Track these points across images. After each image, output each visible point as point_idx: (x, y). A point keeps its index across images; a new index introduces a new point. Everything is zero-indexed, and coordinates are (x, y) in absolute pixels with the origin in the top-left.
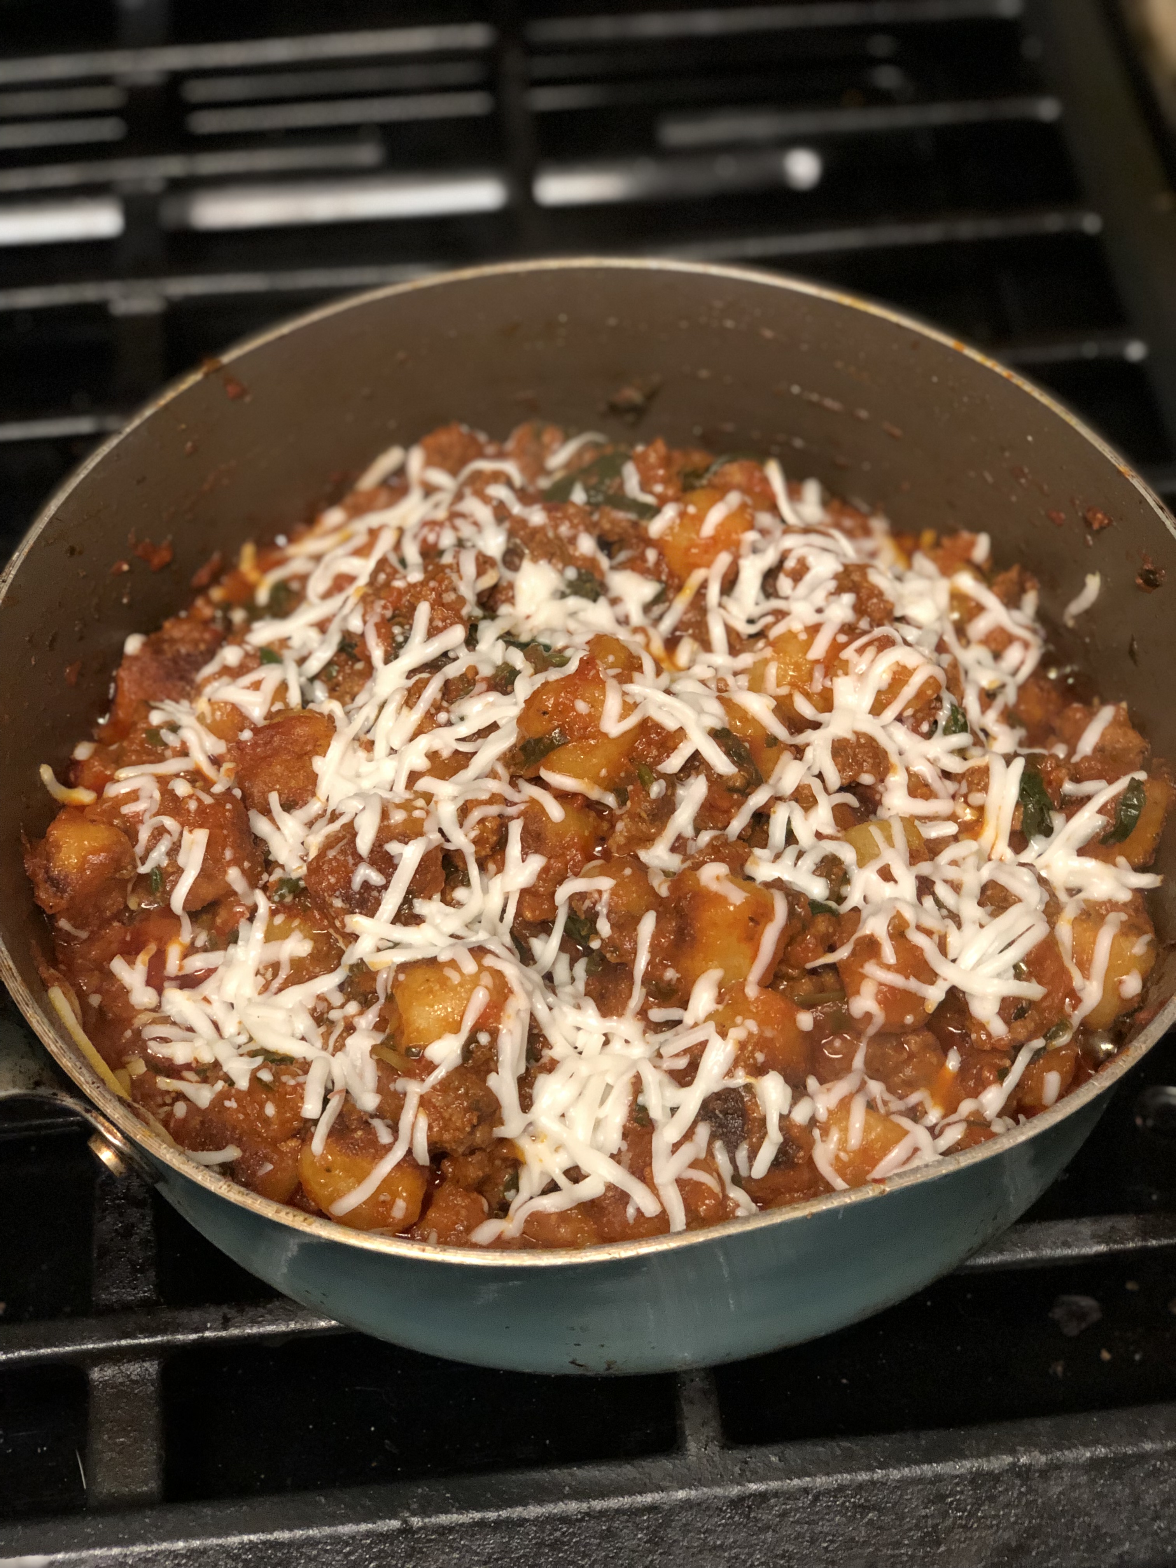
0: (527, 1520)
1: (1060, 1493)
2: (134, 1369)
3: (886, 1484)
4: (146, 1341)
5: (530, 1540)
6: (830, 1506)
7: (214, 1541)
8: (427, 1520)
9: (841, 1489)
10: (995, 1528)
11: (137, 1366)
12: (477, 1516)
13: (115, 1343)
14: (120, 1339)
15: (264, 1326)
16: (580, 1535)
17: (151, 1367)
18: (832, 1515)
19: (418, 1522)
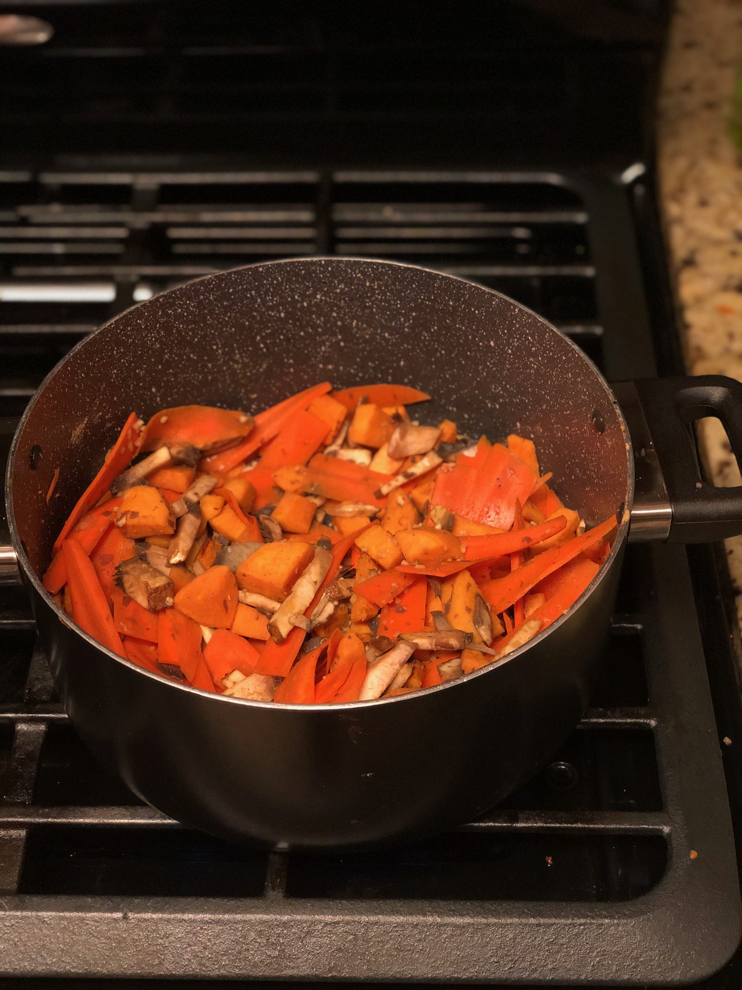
0: (185, 920)
1: (446, 938)
2: (14, 833)
3: (360, 922)
4: (22, 820)
5: (185, 930)
6: (332, 930)
7: (34, 914)
8: (136, 915)
9: (338, 923)
10: (411, 952)
11: (15, 832)
12: (160, 915)
13: (6, 819)
14: (9, 817)
15: (77, 819)
16: (208, 930)
17: (23, 833)
18: (332, 935)
19: (131, 915)
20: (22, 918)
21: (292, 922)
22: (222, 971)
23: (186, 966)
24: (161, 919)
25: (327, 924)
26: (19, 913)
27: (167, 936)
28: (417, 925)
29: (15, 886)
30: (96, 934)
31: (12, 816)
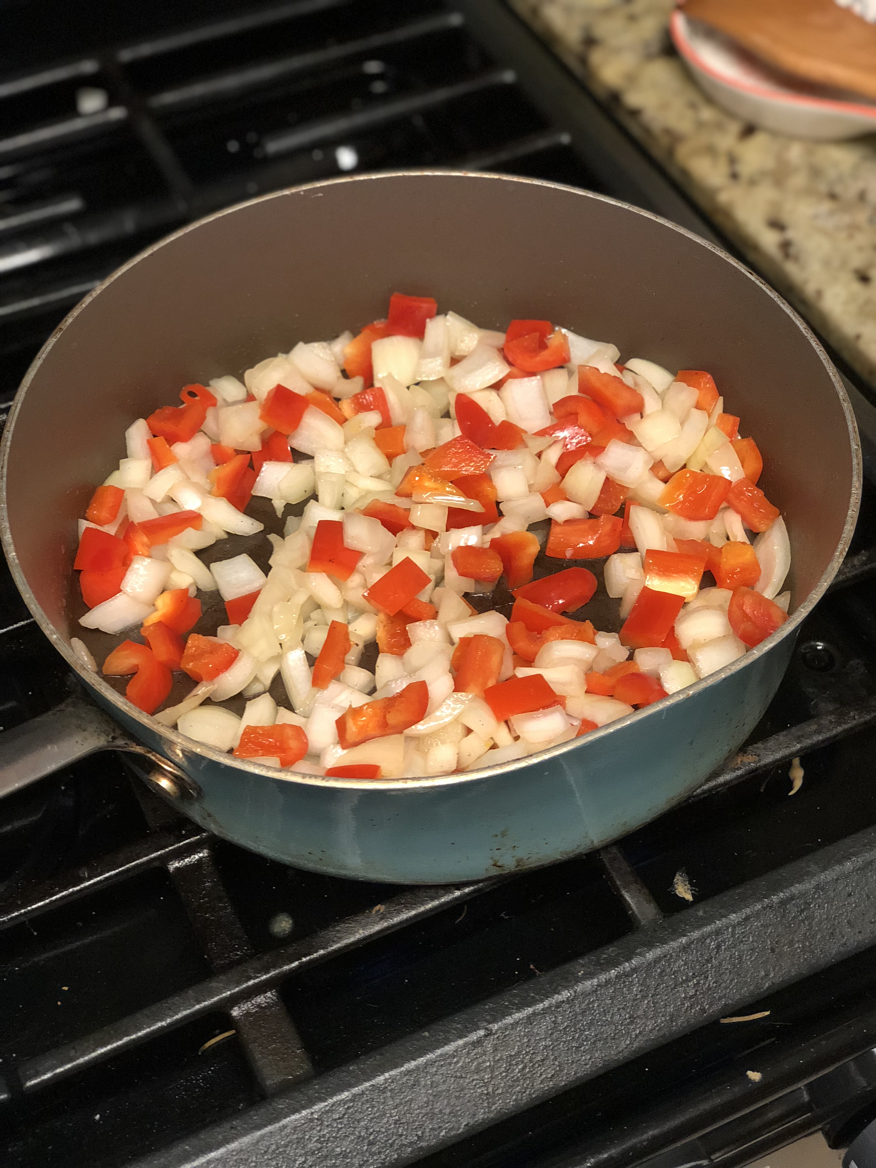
0: (562, 1002)
2: (260, 999)
3: (772, 907)
4: (264, 977)
5: (568, 1014)
6: (744, 932)
8: (500, 1024)
11: (262, 997)
14: (247, 981)
17: (272, 995)
19: (495, 1027)
20: (354, 1098)
21: (693, 942)
22: (636, 1045)
23: (590, 1059)
24: (534, 1014)
25: (734, 927)
26: (345, 1095)
27: (550, 1032)
28: (837, 879)
29: (307, 1066)
30: (459, 1074)
31: (249, 978)
